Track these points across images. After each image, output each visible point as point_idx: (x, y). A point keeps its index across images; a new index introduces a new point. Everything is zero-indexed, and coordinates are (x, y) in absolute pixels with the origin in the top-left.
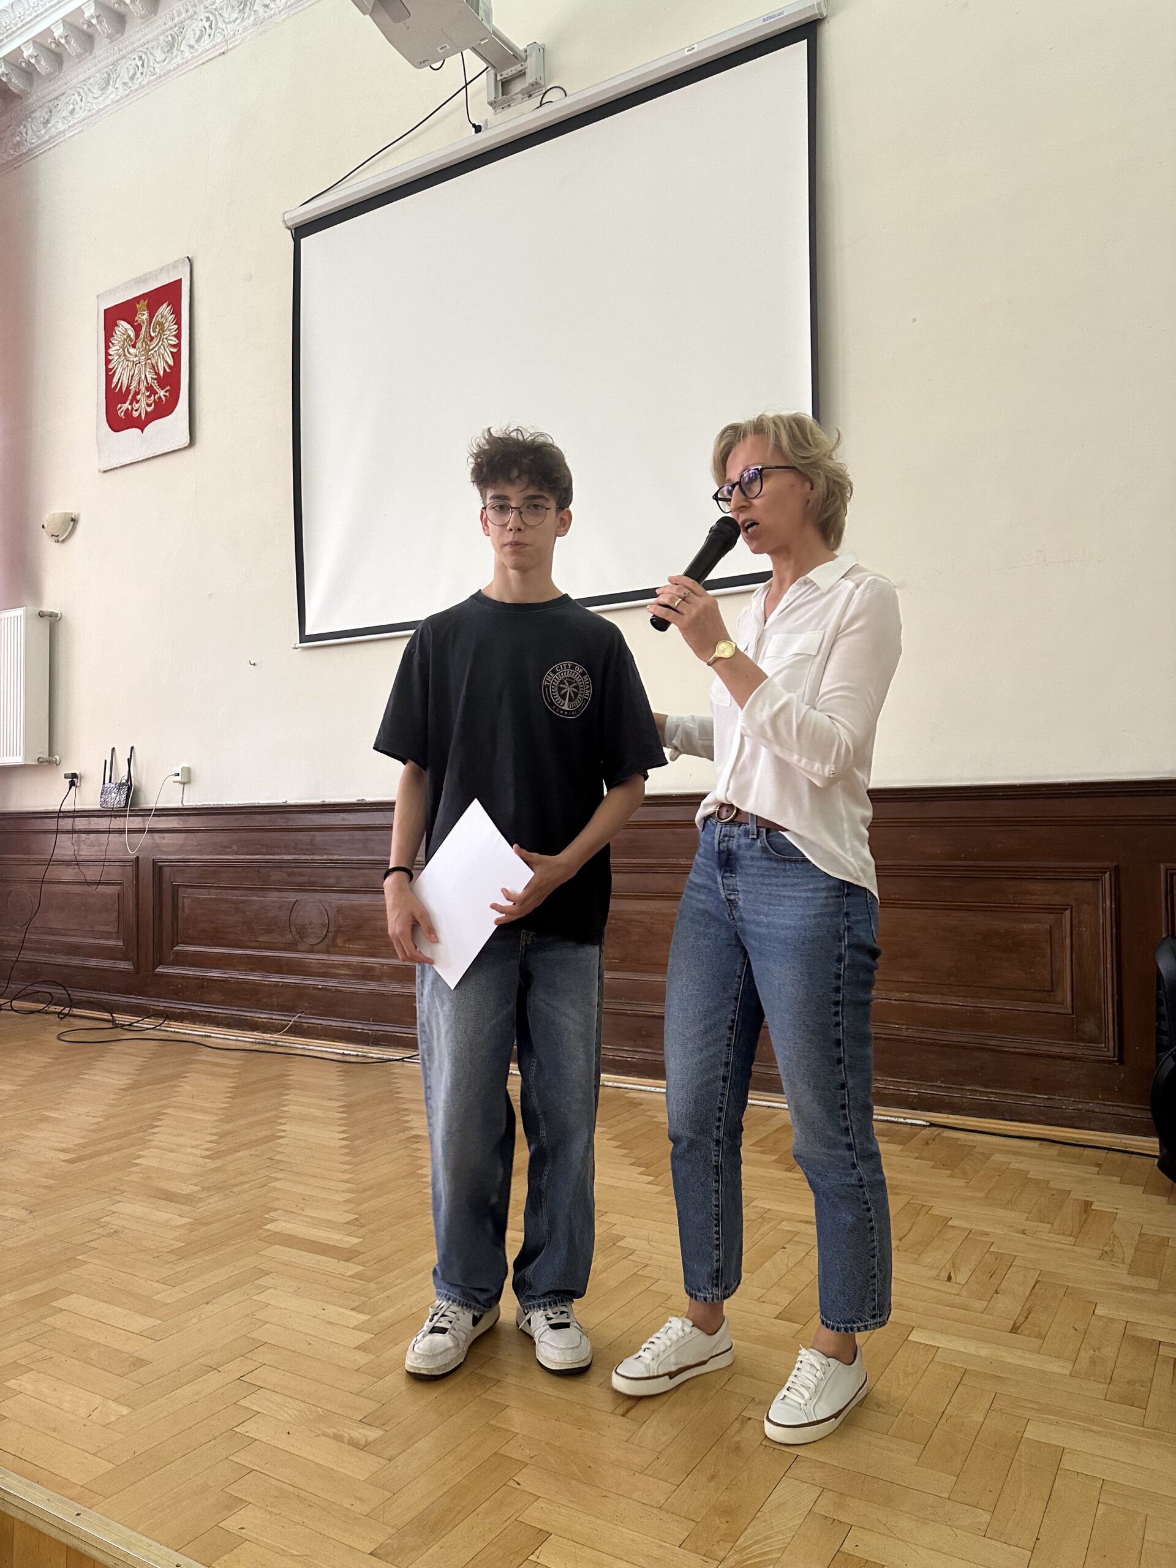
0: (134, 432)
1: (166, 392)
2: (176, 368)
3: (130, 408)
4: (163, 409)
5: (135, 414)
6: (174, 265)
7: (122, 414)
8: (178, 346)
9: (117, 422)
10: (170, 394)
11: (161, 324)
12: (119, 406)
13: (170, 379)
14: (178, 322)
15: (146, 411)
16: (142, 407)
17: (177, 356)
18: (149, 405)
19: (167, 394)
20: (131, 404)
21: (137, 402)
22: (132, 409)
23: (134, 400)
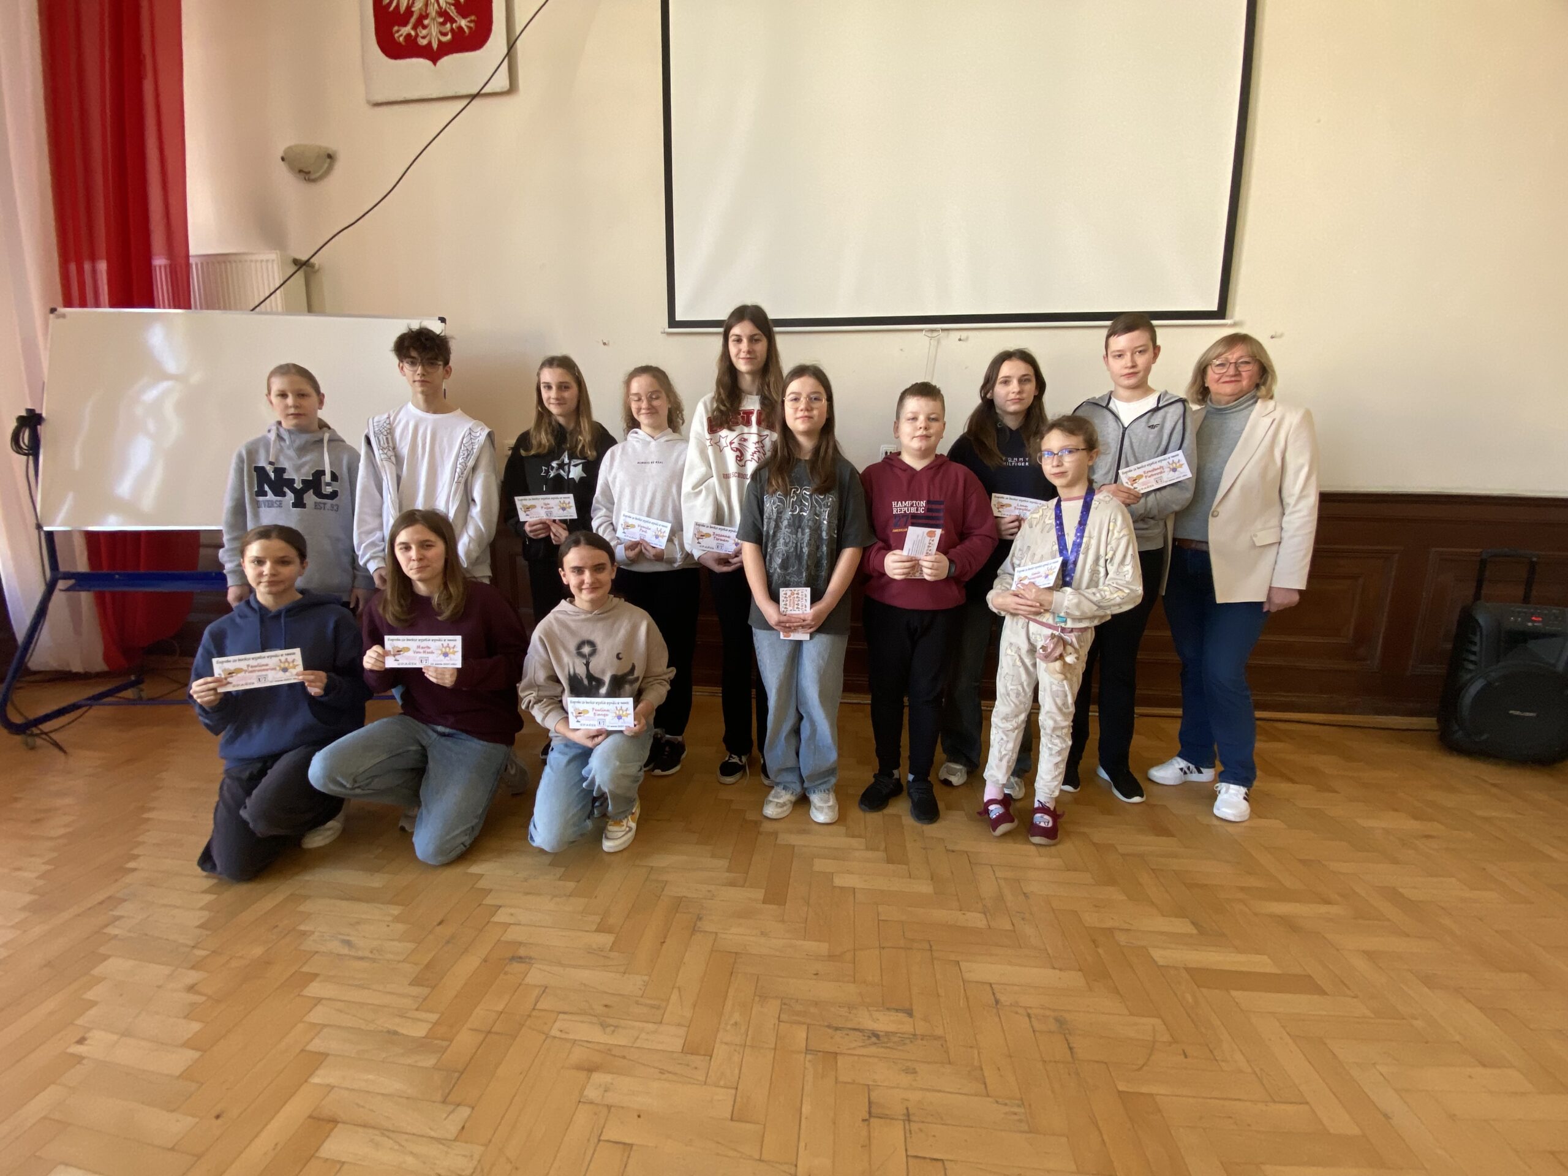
0: (422, 63)
1: (471, 21)
3: (413, 33)
5: (424, 42)
7: (401, 39)
10: (476, 26)
12: (396, 28)
15: (440, 42)
16: (433, 34)
18: (445, 34)
19: (472, 25)
20: (415, 28)
21: (424, 27)
22: (417, 35)
23: (419, 23)
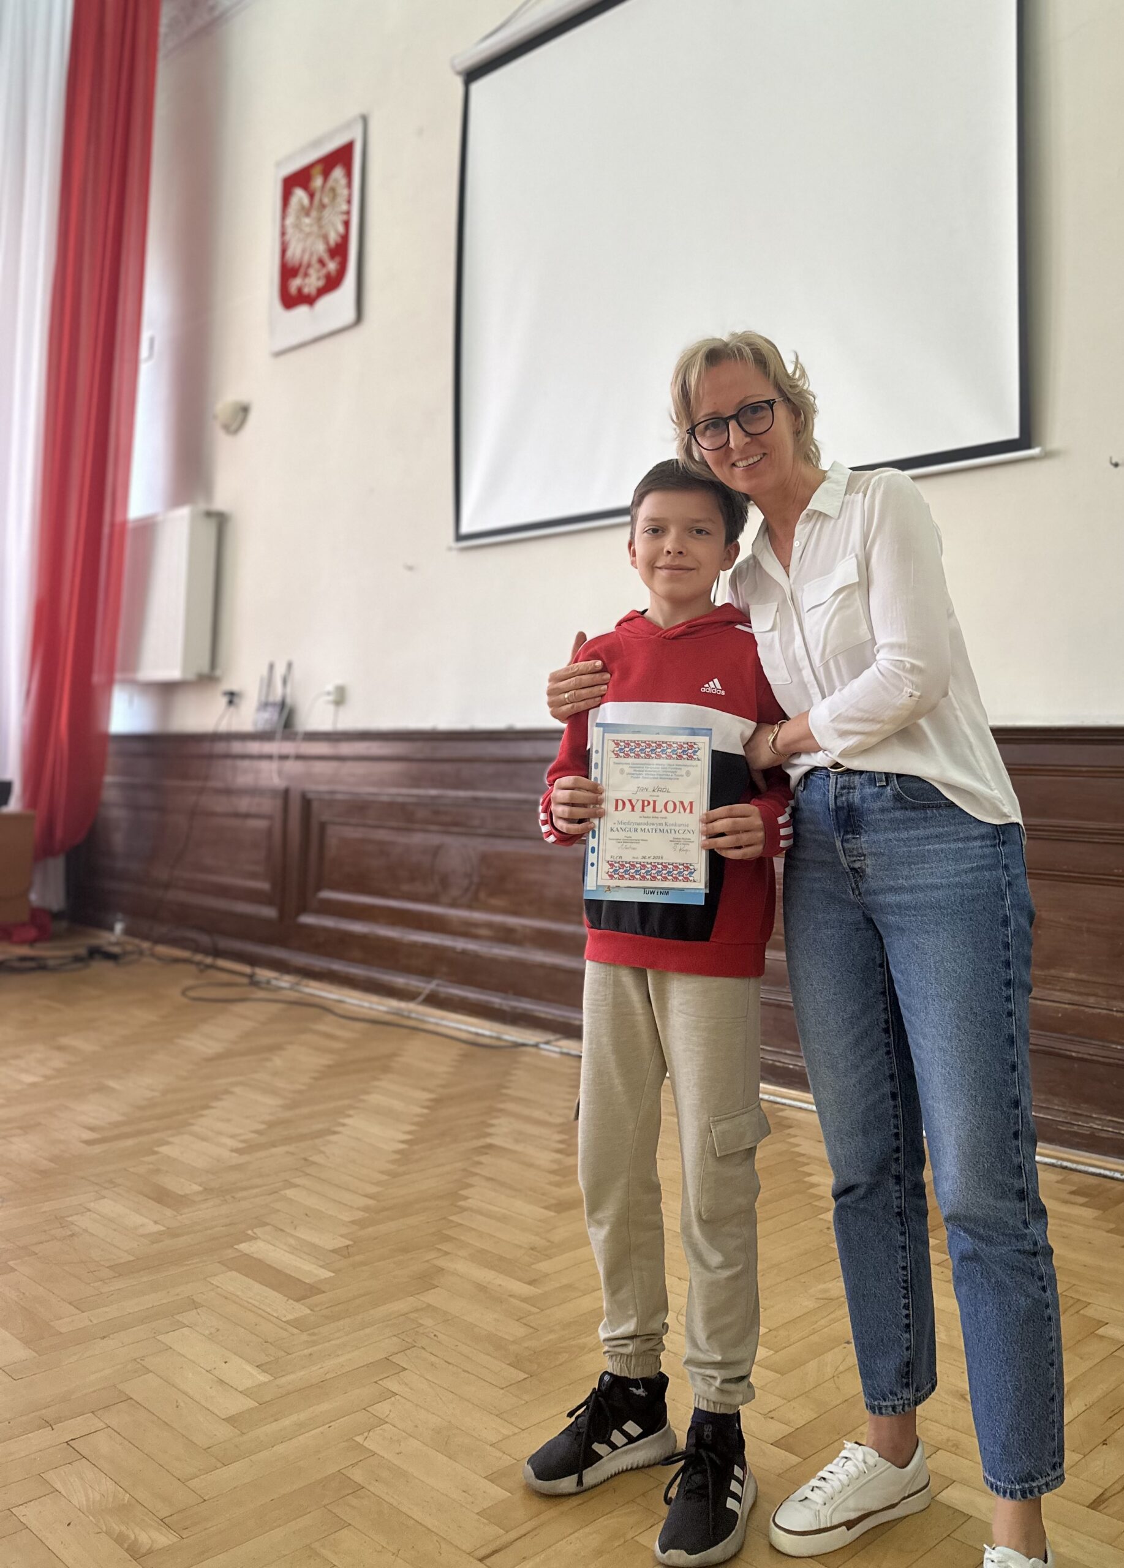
1: (336, 263)
2: (345, 238)
3: (301, 284)
4: (332, 283)
5: (306, 290)
6: (348, 125)
7: (294, 291)
8: (348, 213)
9: (290, 300)
10: (339, 265)
11: (333, 190)
13: (339, 251)
14: (349, 185)
15: (317, 286)
17: (347, 224)
18: (319, 280)
19: (337, 265)
20: (302, 279)
21: (308, 276)
22: (304, 284)
